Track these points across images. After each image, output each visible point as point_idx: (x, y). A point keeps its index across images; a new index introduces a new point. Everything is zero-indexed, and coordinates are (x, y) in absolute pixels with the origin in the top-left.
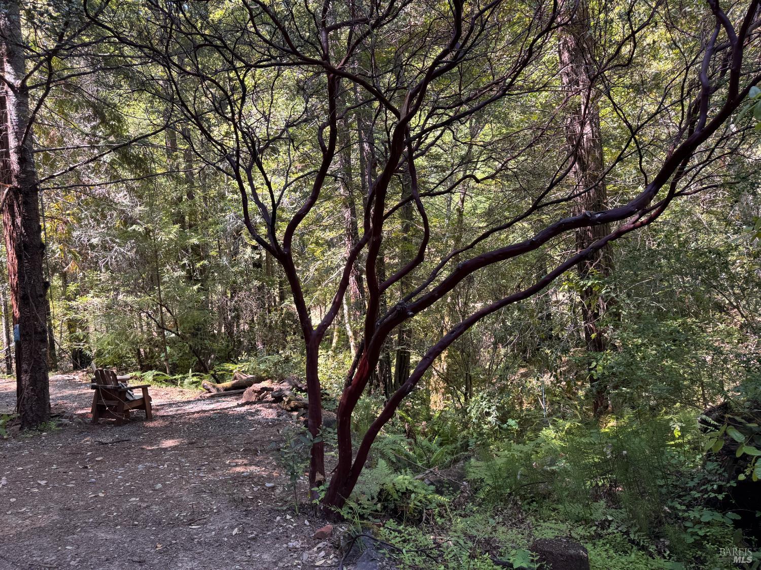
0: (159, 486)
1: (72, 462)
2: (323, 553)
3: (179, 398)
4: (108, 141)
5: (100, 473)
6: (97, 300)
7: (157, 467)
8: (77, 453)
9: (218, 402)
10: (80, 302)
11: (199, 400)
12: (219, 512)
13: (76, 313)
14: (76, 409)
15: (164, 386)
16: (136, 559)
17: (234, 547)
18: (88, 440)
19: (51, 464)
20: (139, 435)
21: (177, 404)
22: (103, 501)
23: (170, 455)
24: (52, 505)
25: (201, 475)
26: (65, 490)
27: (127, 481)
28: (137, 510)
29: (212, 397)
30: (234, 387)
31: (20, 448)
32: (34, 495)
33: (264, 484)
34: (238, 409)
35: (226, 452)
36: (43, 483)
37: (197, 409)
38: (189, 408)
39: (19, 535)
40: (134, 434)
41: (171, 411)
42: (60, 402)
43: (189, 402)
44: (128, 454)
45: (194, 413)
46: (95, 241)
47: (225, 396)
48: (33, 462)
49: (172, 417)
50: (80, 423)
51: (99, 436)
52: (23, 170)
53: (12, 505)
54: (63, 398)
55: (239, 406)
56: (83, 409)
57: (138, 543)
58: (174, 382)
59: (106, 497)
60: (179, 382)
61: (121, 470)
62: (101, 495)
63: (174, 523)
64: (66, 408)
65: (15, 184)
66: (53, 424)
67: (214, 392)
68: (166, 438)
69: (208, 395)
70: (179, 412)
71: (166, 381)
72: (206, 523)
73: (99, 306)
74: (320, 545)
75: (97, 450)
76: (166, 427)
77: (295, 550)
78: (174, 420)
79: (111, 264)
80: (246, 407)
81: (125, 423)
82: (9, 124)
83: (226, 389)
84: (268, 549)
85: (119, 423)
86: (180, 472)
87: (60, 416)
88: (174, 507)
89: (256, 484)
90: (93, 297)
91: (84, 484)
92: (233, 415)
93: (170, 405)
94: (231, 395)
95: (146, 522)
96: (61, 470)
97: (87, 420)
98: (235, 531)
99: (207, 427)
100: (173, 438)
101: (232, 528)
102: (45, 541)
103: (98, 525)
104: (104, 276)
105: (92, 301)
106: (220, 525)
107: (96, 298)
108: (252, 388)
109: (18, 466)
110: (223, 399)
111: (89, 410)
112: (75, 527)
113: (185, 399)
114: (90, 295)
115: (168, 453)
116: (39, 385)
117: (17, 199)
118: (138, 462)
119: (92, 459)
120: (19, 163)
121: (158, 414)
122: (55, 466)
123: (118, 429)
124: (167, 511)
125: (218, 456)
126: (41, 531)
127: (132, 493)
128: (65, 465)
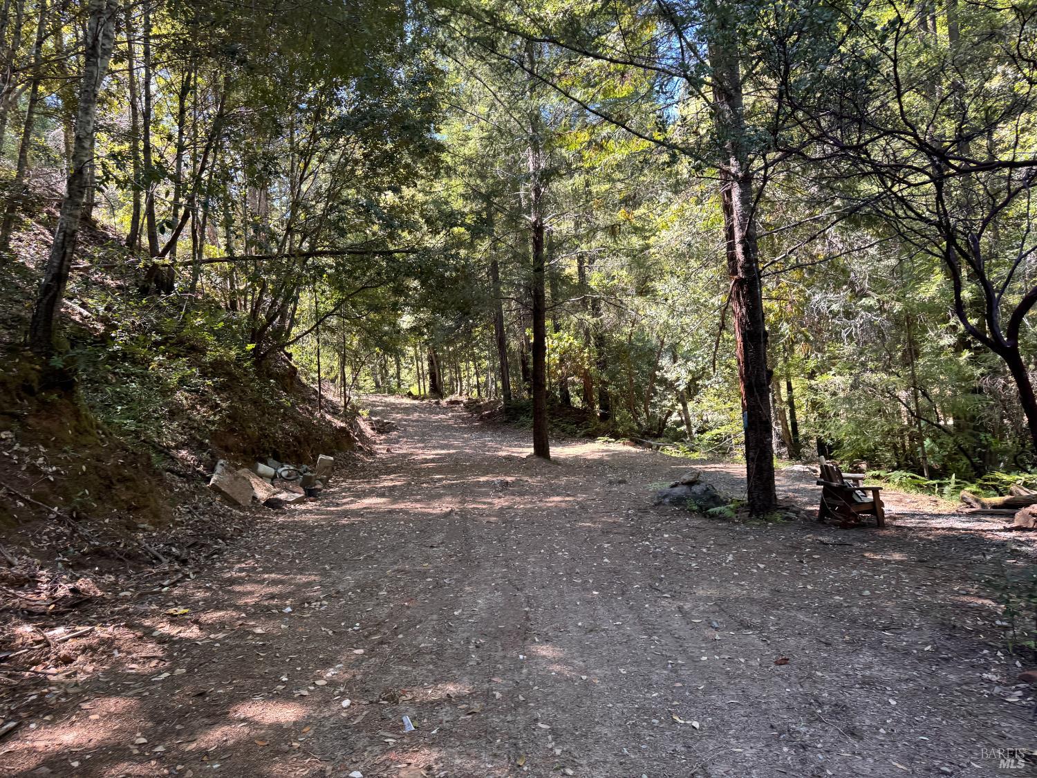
0: (867, 593)
1: (791, 554)
2: (1019, 693)
3: (929, 509)
4: (834, 207)
5: (813, 569)
6: (838, 379)
7: (872, 577)
8: (797, 547)
9: (979, 521)
10: (820, 380)
11: (954, 515)
12: (919, 629)
13: (816, 395)
14: (807, 504)
15: (914, 491)
16: (823, 640)
17: (920, 660)
18: (809, 538)
19: (772, 552)
20: (865, 542)
21: (922, 516)
22: (810, 592)
23: (893, 569)
24: (766, 585)
25: (918, 593)
26: (778, 576)
27: (836, 582)
28: (839, 606)
29: (973, 514)
30: (1006, 505)
31: (747, 533)
32: (753, 574)
33: (994, 622)
34: (1003, 534)
35: (961, 578)
36: (762, 566)
37: (945, 525)
38: (935, 523)
39: (737, 600)
40: (858, 540)
41: (911, 523)
42: (790, 494)
43: (939, 516)
44: (847, 559)
45: (938, 529)
46: (835, 307)
47: (992, 514)
48: (756, 547)
49: (910, 529)
50: (804, 519)
51: (821, 535)
52: (748, 260)
53: (734, 577)
54: (796, 491)
55: (1006, 530)
56: (812, 505)
57: (830, 631)
58: (930, 489)
59: (813, 590)
60: (937, 489)
61: (834, 571)
62: (809, 587)
63: (869, 626)
64: (796, 502)
65: (741, 275)
66: (778, 517)
67: (978, 507)
68: (894, 551)
69: (968, 510)
70: (921, 525)
71: (919, 486)
72: (901, 634)
73: (842, 386)
74: (1021, 686)
75: (817, 548)
76: (898, 538)
77: (990, 681)
78: (911, 533)
79: (856, 334)
80: (1014, 534)
81: (853, 526)
82: (735, 215)
83: (995, 507)
84: (959, 671)
85: (844, 526)
86: (896, 586)
87: (787, 509)
88: (875, 614)
89: (983, 618)
90: (834, 375)
91: (795, 575)
92: (991, 540)
93: (913, 515)
94: (1001, 515)
95: (842, 618)
96: (779, 559)
97: (813, 518)
98: (929, 648)
99: (950, 547)
100: (901, 551)
101: (926, 644)
102: (755, 609)
103: (800, 609)
104: (848, 349)
105: (835, 380)
106: (914, 639)
107: (838, 377)
108: (1029, 509)
109: (744, 548)
110: (988, 519)
111: (817, 508)
112: (781, 606)
113: (936, 512)
114: (832, 373)
115: (890, 566)
116: (765, 474)
117: (742, 289)
118: (854, 568)
119: (809, 555)
120: (744, 253)
121: (894, 523)
122: (774, 555)
123: (843, 532)
124: (866, 615)
125: (949, 580)
126: (752, 601)
127: (839, 592)
128: (783, 556)
